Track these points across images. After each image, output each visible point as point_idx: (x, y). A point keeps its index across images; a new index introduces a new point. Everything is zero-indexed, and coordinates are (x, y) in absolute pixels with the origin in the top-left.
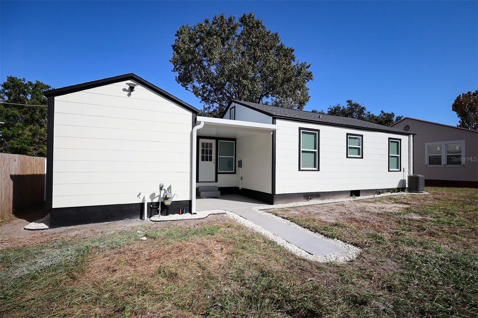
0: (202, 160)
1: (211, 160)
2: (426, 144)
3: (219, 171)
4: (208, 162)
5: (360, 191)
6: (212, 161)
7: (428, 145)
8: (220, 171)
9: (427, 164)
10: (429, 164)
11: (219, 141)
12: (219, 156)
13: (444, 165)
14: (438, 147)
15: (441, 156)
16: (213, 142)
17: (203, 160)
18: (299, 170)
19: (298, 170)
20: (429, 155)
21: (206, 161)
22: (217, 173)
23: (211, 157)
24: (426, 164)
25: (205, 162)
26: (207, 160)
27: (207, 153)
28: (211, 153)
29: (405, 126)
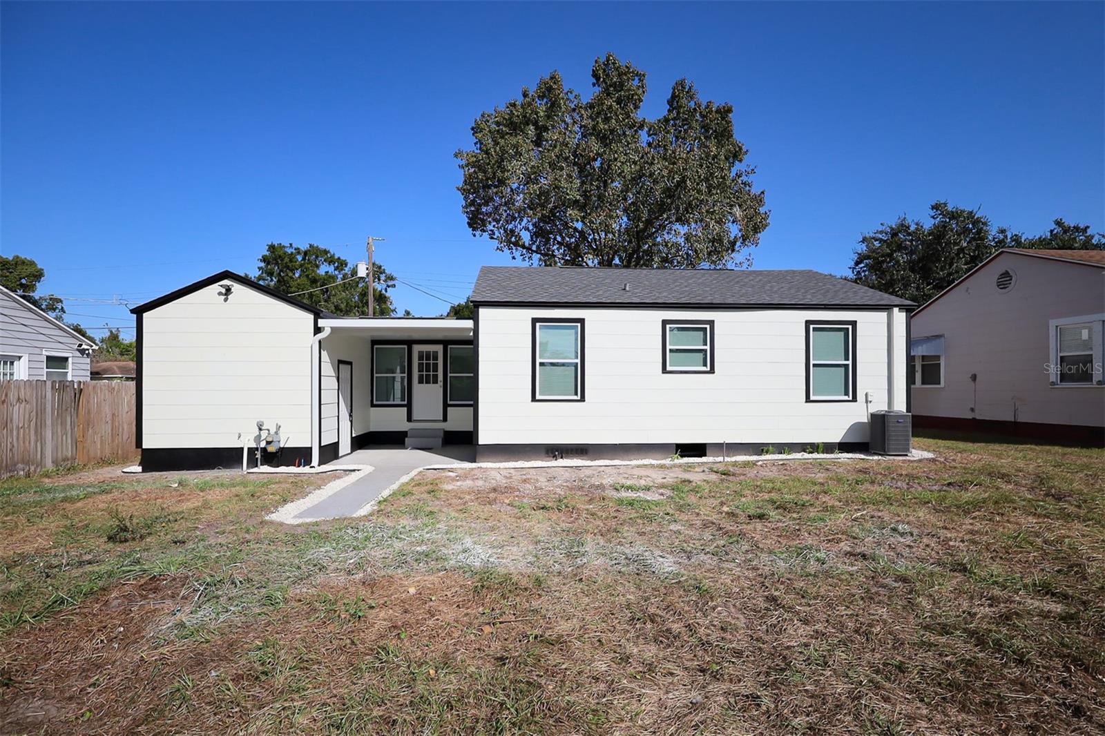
0: (419, 383)
1: (435, 382)
2: (1053, 323)
3: (449, 402)
4: (431, 386)
5: (707, 445)
6: (437, 383)
7: (1057, 327)
8: (453, 400)
9: (1054, 380)
10: (1061, 381)
11: (449, 346)
12: (449, 375)
13: (1100, 381)
14: (1083, 331)
15: (1092, 355)
16: (439, 348)
17: (421, 382)
18: (532, 401)
19: (530, 399)
20: (1060, 354)
21: (427, 385)
22: (446, 406)
23: (436, 377)
24: (1051, 381)
25: (424, 386)
26: (428, 382)
27: (428, 370)
28: (436, 369)
29: (1002, 274)
